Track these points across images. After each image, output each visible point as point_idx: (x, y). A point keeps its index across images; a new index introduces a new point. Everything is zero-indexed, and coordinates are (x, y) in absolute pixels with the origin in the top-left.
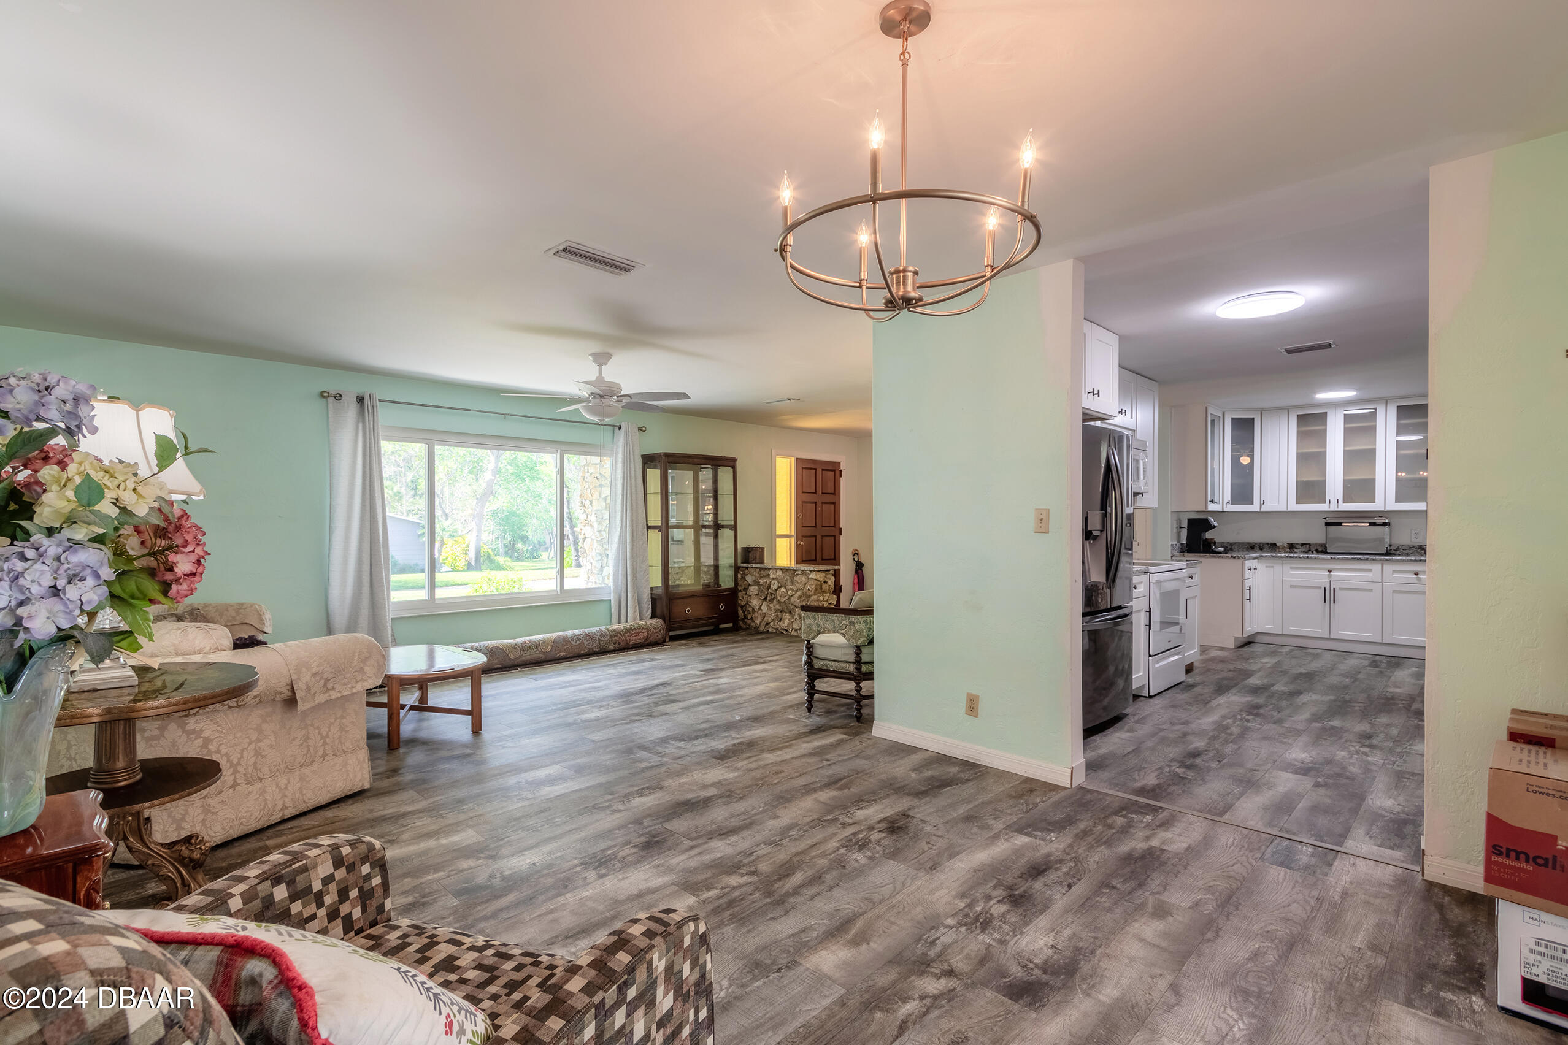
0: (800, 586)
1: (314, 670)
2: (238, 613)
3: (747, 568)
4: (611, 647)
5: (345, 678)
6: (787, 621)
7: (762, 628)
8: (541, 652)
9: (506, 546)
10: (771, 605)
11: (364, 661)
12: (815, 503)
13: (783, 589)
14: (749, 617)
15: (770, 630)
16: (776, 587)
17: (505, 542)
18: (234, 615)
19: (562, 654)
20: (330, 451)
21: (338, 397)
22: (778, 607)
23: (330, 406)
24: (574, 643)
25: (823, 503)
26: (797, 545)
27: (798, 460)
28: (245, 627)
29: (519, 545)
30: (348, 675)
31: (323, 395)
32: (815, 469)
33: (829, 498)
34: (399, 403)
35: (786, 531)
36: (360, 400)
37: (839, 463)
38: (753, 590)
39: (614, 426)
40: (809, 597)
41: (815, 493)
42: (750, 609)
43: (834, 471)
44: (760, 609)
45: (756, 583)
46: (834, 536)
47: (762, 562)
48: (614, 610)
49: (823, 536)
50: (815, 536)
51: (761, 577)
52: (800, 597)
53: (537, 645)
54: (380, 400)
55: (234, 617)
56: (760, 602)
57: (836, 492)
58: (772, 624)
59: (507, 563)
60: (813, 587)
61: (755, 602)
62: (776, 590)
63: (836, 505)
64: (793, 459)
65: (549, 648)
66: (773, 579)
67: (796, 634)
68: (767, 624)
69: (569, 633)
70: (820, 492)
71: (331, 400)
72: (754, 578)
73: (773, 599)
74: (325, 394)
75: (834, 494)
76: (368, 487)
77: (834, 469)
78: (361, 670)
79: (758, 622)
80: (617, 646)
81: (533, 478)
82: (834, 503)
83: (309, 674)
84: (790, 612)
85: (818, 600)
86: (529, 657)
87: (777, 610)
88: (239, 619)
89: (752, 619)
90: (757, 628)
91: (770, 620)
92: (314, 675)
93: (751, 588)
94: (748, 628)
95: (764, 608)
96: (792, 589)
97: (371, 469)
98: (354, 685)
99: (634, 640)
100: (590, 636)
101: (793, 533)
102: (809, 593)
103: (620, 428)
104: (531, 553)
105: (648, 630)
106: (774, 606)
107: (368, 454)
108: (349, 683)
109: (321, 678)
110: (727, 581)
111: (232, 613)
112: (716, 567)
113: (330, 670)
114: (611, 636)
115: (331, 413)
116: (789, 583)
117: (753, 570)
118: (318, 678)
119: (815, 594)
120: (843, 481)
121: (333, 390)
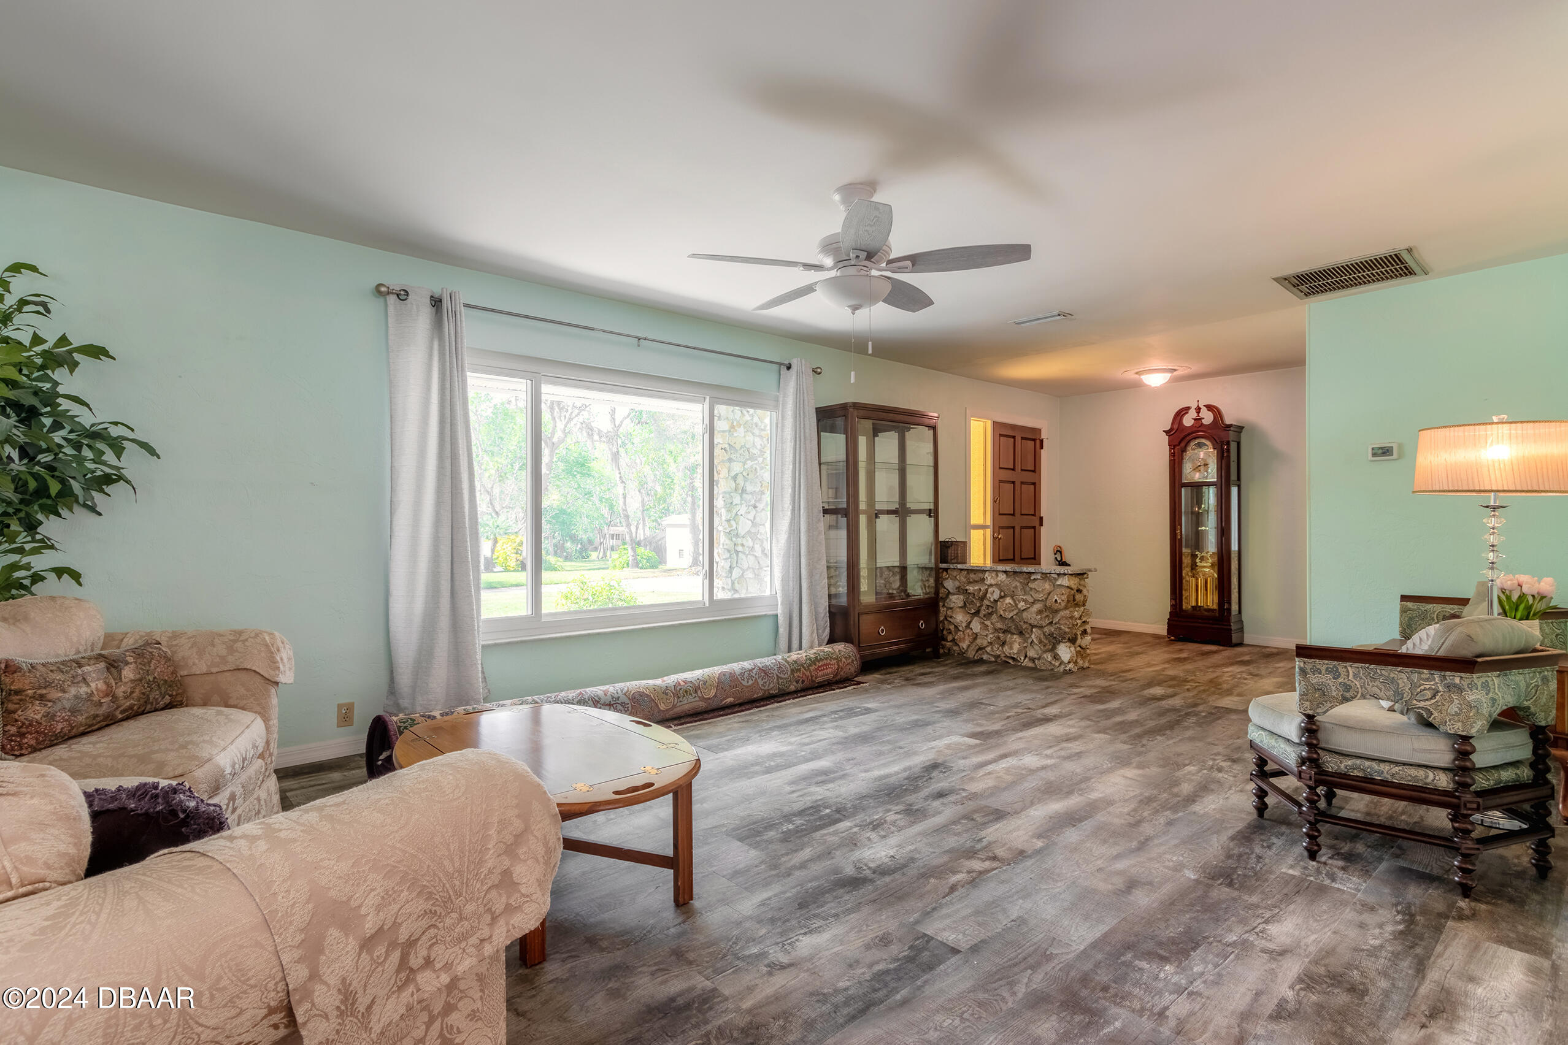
0: (1040, 596)
1: (370, 926)
2: (231, 650)
3: (946, 570)
4: (792, 688)
5: (461, 918)
6: (1016, 647)
7: (971, 654)
8: (703, 699)
9: (555, 546)
10: (988, 623)
11: (510, 851)
12: (1013, 482)
13: (1008, 600)
14: (950, 638)
15: (985, 657)
16: (996, 596)
17: (554, 541)
18: (224, 652)
19: (730, 700)
20: (390, 381)
21: (403, 295)
22: (999, 625)
23: (391, 309)
24: (745, 683)
25: (1022, 483)
26: (994, 538)
27: (997, 425)
28: (242, 675)
29: (568, 545)
30: (470, 908)
31: (381, 292)
32: (1014, 437)
33: (1029, 477)
34: (493, 310)
35: (980, 522)
36: (436, 302)
37: (1039, 430)
38: (956, 600)
39: (780, 364)
40: (1057, 611)
41: (1014, 469)
42: (952, 627)
43: (1034, 440)
44: (968, 626)
45: (961, 590)
46: (1034, 528)
47: (965, 563)
48: (783, 630)
49: (1022, 528)
50: (1013, 528)
51: (970, 583)
52: (1040, 612)
53: (695, 688)
54: (465, 305)
55: (223, 658)
56: (968, 618)
57: (1036, 470)
58: (989, 649)
59: (559, 563)
60: (1064, 597)
61: (960, 618)
62: (996, 601)
63: (1036, 485)
64: (989, 424)
65: (713, 693)
66: (991, 585)
67: (1031, 665)
68: (980, 649)
69: (736, 667)
70: (1018, 468)
71: (392, 299)
72: (957, 584)
73: (991, 614)
74: (383, 289)
75: (1034, 471)
76: (448, 439)
77: (1033, 439)
78: (507, 881)
79: (964, 645)
80: (800, 686)
81: (583, 475)
82: (1034, 484)
83: (352, 944)
84: (1021, 633)
85: (1072, 617)
86: (686, 707)
87: (996, 630)
88: (233, 661)
89: (953, 640)
90: (962, 653)
91: (985, 643)
92: (367, 944)
93: (953, 598)
94: (949, 653)
95: (976, 626)
96: (1025, 601)
97: (452, 410)
98: (485, 932)
99: (821, 676)
100: (764, 671)
101: (989, 522)
102: (1055, 607)
103: (789, 368)
104: (580, 553)
105: (838, 660)
106: (994, 622)
107: (448, 386)
108: (474, 930)
109: (393, 945)
110: (917, 588)
111: (221, 650)
112: (903, 569)
113: (422, 905)
114: (792, 671)
115: (391, 320)
116: (1019, 591)
117: (955, 573)
118: (380, 950)
119: (1066, 608)
120: (1044, 453)
121: (395, 282)
